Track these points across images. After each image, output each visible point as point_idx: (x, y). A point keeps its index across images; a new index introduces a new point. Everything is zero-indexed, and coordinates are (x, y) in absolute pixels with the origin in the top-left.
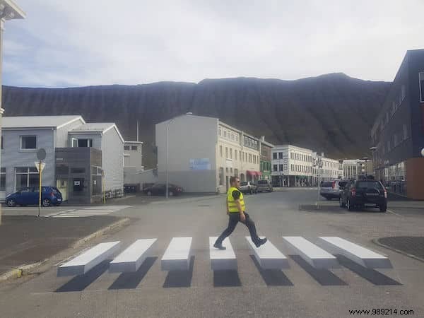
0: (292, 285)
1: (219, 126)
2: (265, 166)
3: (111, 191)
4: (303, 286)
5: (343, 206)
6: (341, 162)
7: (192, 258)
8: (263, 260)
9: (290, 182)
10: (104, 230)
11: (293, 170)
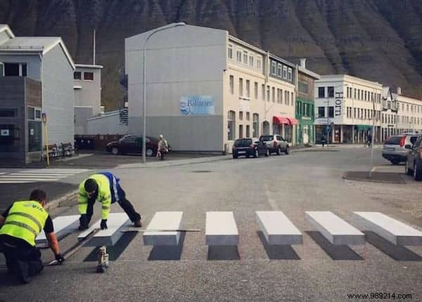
0: (299, 259)
1: (229, 43)
2: (303, 108)
4: (312, 259)
5: (410, 173)
8: (270, 236)
9: (344, 135)
10: (59, 200)
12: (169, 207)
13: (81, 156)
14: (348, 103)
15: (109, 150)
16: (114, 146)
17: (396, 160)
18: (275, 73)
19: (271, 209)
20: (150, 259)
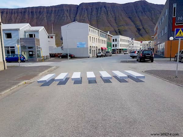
0: (112, 82)
1: (89, 27)
2: (109, 45)
3: (45, 56)
4: (115, 82)
5: (138, 60)
6: (141, 42)
7: (81, 78)
8: (104, 77)
9: (119, 51)
10: (48, 70)
11: (121, 46)
12: (77, 71)
13: (52, 59)
14: (120, 43)
15: (59, 57)
16: (60, 56)
17: (133, 57)
18: (101, 35)
19: (103, 71)
20: (74, 84)
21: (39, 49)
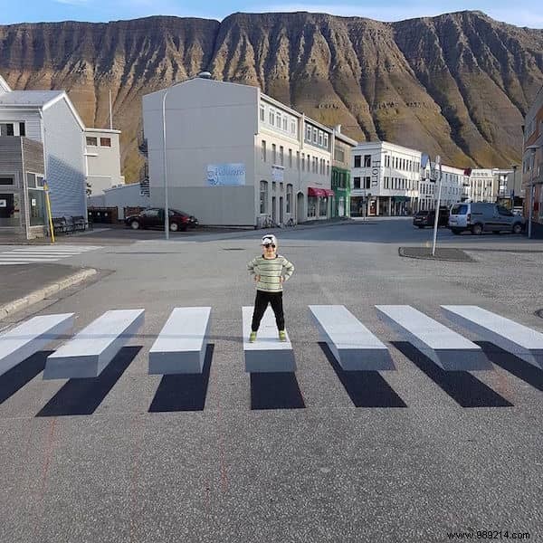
0: (404, 405)
1: (260, 102)
2: (339, 178)
3: (64, 219)
6: (468, 172)
7: (209, 349)
9: (381, 206)
11: (386, 187)
13: (96, 230)
21: (38, 188)
